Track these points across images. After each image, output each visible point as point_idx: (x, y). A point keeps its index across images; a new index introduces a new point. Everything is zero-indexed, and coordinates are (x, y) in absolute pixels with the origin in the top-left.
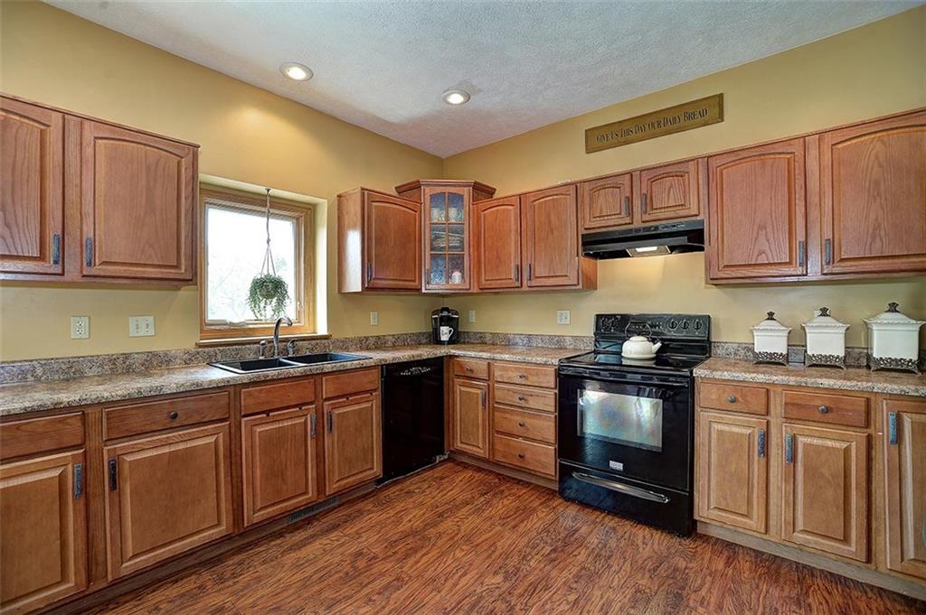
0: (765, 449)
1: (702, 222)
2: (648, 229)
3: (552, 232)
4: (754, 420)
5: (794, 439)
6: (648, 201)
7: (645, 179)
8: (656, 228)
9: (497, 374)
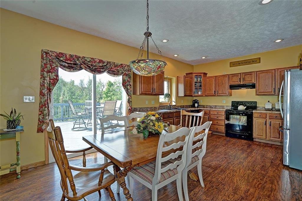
0: (266, 124)
1: (255, 84)
2: (244, 85)
3: (223, 84)
4: (263, 119)
5: (271, 122)
6: (244, 79)
7: (243, 75)
8: (246, 84)
9: (212, 113)
